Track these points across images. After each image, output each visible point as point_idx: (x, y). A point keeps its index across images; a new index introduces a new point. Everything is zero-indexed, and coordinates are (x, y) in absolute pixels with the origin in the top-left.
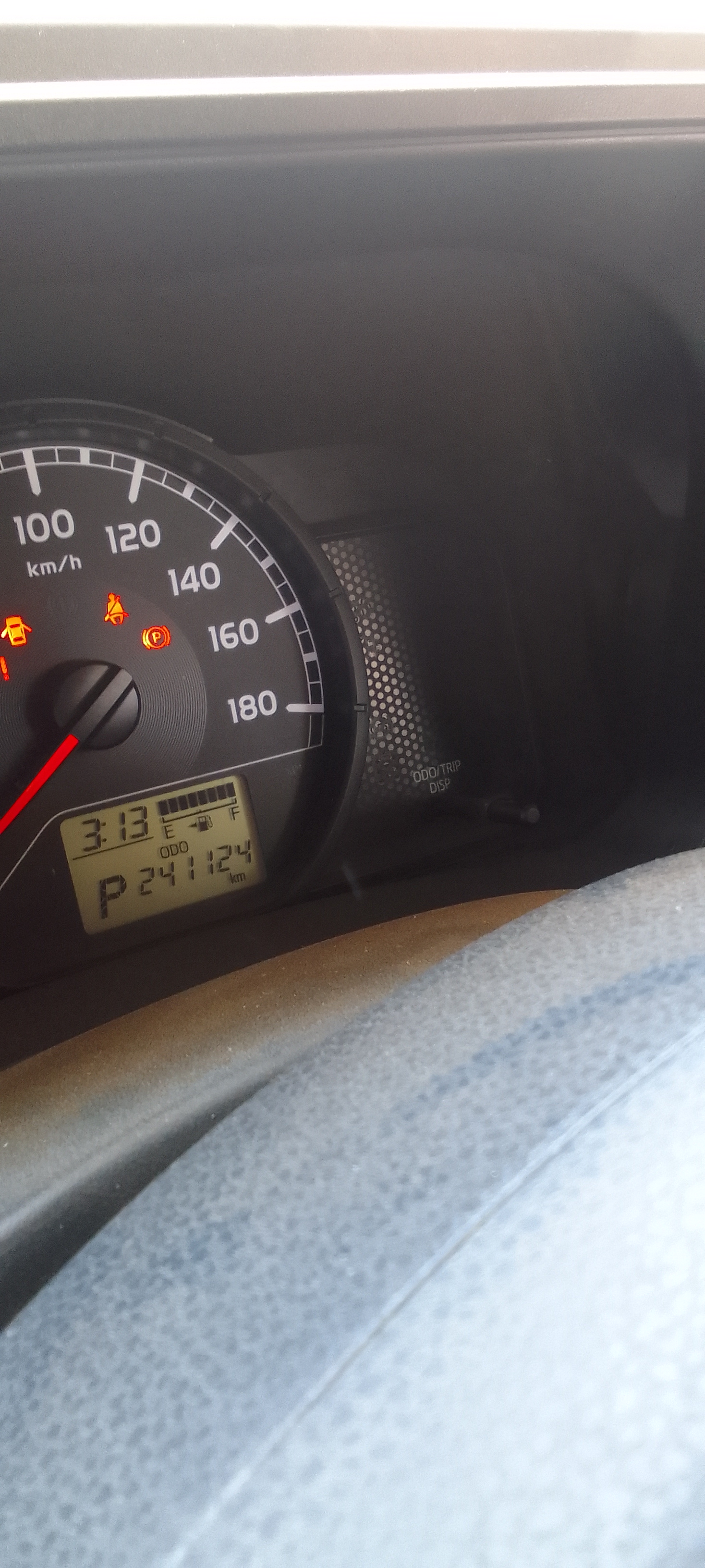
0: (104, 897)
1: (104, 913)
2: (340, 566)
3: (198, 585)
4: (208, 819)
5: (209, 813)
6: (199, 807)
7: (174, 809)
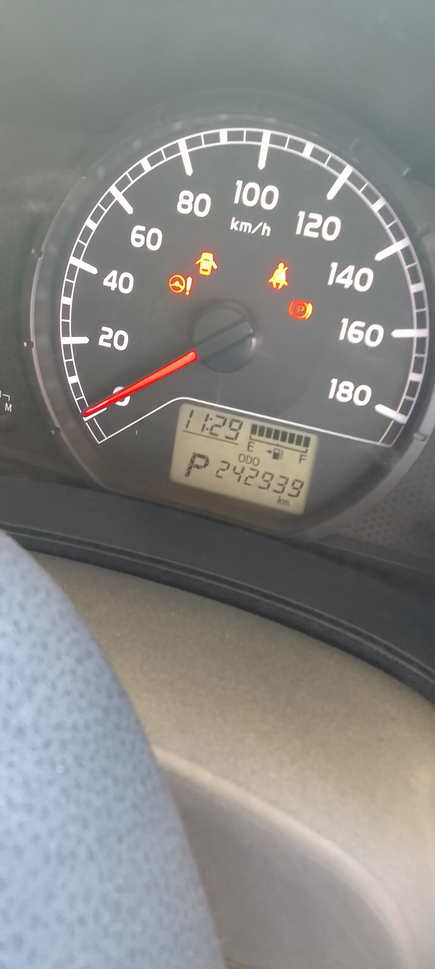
0: (192, 465)
1: (188, 474)
3: (351, 283)
4: (281, 453)
5: (284, 450)
6: (279, 442)
7: (261, 434)
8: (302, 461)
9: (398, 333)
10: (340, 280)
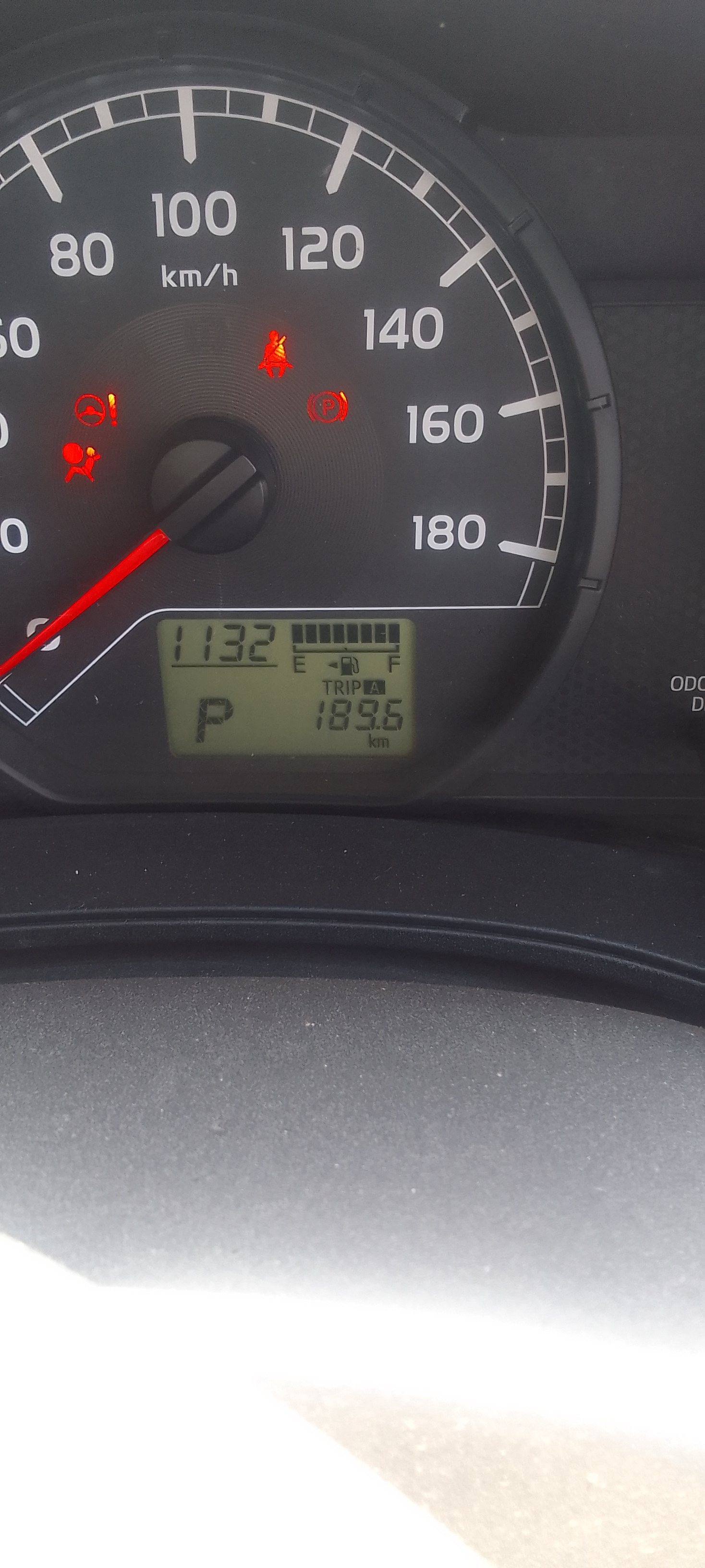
0: (204, 720)
1: (201, 737)
3: (406, 339)
4: (354, 662)
5: (357, 655)
7: (311, 639)
9: (508, 410)
10: (384, 338)
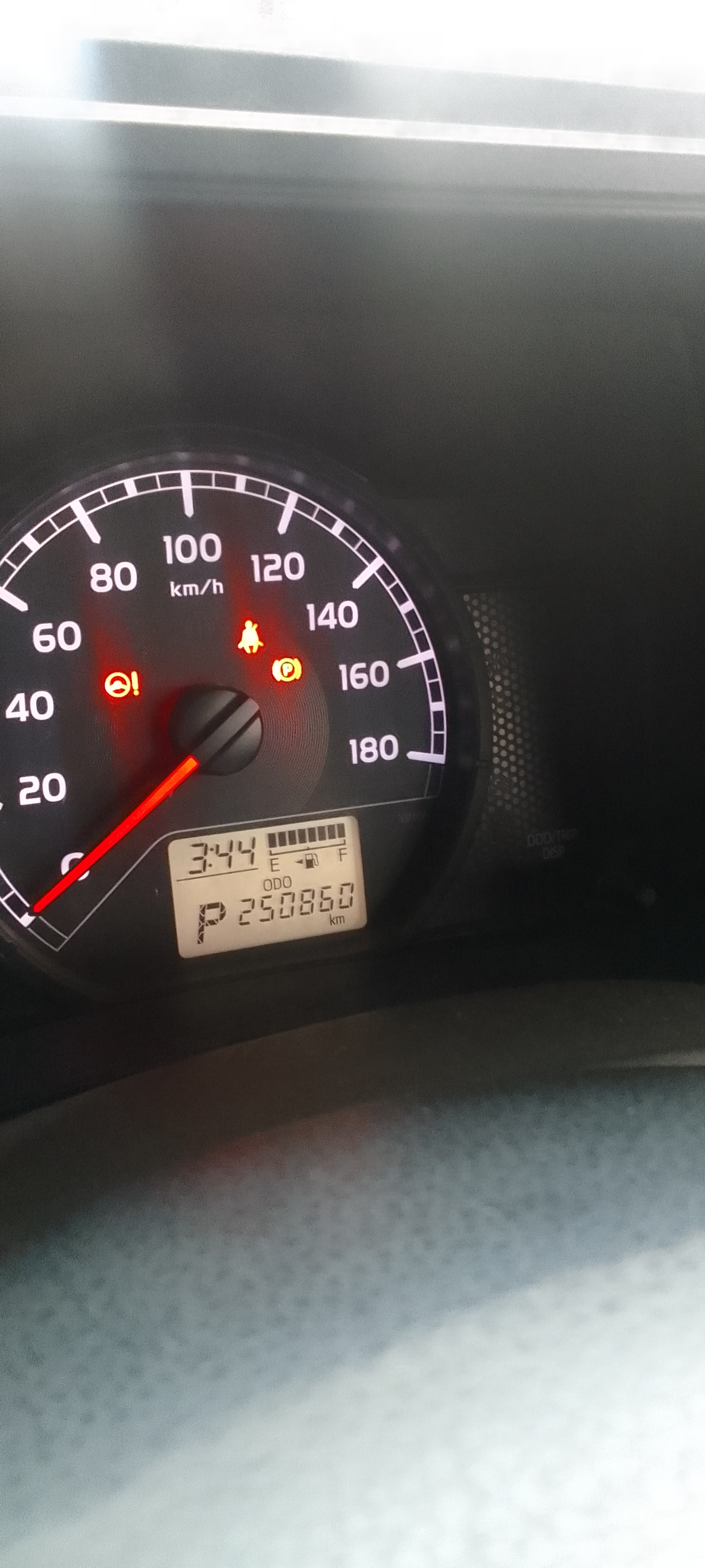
2: (479, 619)
6: (308, 844)
8: (342, 856)
